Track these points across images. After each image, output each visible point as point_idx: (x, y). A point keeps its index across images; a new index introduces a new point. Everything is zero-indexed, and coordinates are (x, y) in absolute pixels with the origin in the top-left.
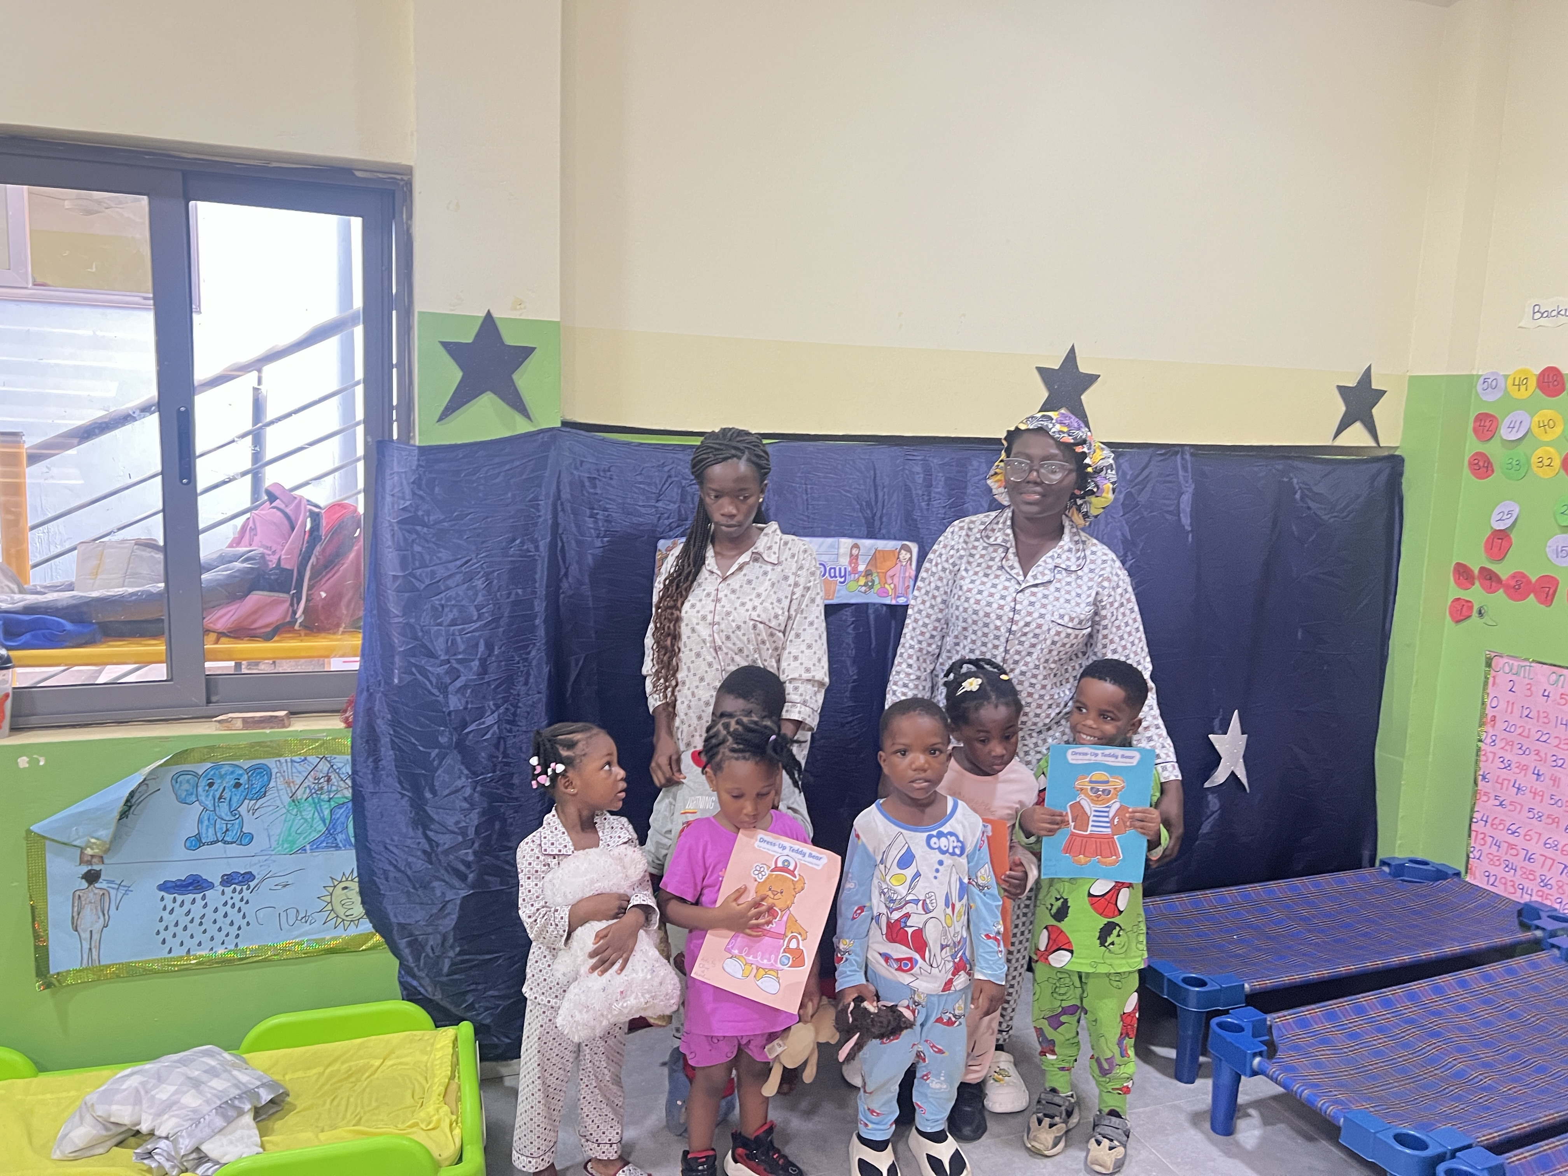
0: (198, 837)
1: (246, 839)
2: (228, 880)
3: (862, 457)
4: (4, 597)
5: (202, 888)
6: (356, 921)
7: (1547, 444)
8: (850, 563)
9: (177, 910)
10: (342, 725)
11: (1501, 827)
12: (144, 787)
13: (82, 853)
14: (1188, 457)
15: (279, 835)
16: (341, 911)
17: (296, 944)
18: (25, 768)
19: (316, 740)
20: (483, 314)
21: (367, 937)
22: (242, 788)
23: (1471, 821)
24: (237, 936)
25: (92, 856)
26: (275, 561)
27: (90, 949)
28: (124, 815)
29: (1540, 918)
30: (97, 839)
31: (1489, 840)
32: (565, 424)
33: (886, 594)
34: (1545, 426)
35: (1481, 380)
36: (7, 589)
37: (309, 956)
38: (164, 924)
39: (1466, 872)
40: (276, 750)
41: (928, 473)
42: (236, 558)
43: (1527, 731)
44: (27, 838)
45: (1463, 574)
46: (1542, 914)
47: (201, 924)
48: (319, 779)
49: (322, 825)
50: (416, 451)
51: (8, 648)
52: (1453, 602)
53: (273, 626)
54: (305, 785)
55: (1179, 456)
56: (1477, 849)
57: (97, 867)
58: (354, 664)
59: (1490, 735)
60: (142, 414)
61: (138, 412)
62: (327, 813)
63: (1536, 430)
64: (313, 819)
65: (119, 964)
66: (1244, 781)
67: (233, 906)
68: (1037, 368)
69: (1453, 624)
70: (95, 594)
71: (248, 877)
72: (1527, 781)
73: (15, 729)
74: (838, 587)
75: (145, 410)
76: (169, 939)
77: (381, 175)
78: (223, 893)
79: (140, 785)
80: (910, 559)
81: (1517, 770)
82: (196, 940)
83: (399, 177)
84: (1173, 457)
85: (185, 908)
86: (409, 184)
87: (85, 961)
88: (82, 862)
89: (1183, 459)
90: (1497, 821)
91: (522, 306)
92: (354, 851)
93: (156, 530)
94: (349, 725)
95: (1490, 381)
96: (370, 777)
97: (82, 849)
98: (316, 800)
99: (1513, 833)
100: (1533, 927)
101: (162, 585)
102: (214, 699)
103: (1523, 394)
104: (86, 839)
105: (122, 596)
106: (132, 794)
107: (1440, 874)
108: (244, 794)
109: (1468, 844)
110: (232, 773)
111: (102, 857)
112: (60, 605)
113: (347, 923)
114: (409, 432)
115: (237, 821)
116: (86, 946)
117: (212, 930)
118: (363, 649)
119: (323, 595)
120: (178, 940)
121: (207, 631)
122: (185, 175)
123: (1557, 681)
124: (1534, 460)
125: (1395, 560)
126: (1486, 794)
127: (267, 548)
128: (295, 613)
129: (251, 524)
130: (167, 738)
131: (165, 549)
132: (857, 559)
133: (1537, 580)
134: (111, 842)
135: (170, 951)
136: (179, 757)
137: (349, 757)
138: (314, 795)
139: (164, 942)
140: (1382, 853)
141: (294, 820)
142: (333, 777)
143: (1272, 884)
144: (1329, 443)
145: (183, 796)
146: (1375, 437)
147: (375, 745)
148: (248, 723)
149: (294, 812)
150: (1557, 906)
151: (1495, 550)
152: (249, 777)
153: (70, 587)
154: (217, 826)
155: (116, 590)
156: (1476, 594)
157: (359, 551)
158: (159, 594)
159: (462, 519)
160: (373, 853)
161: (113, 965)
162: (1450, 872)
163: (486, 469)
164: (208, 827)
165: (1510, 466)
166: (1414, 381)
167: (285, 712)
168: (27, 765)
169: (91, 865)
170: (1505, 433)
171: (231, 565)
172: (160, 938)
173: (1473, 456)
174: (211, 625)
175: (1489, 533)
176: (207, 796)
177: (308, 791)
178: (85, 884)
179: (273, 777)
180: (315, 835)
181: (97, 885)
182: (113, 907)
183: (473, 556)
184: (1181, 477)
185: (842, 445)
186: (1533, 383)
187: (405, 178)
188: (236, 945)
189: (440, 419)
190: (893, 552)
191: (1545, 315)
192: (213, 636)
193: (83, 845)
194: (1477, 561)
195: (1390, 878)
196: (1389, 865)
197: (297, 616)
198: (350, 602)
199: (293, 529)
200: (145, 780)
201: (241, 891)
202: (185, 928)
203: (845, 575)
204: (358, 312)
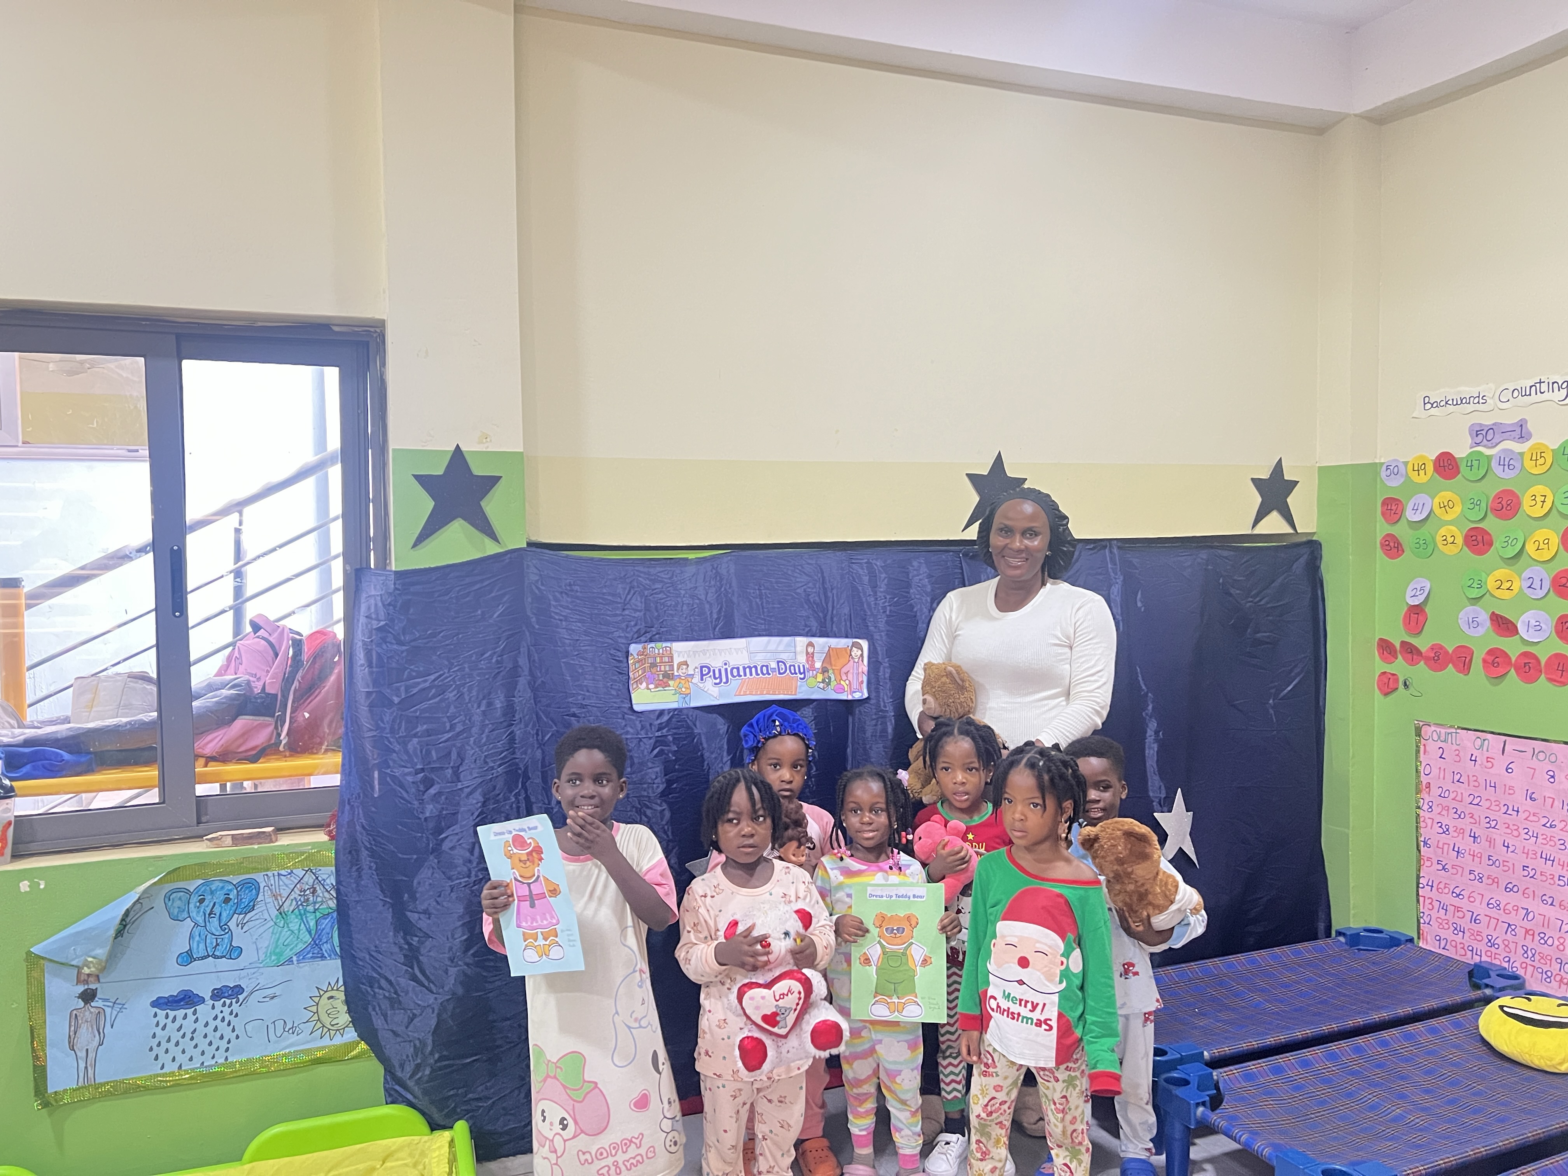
0: (189, 953)
1: (234, 952)
2: (218, 994)
3: (810, 561)
4: (4, 732)
5: (194, 1003)
6: (341, 1031)
7: (1450, 523)
8: (807, 661)
9: (170, 1025)
10: (326, 838)
11: (1446, 891)
12: (138, 906)
13: (79, 973)
14: (1115, 550)
15: (267, 947)
16: (327, 1021)
17: (284, 1055)
18: (26, 892)
19: (302, 853)
20: (453, 448)
21: (352, 1046)
22: (231, 903)
23: (1418, 887)
24: (227, 1050)
25: (89, 975)
26: (260, 687)
27: (86, 1068)
28: (119, 933)
29: (1489, 977)
30: (93, 958)
31: (1436, 904)
32: (530, 544)
33: (842, 690)
34: (1446, 506)
35: (1384, 468)
36: (7, 724)
37: (296, 1068)
38: (156, 1041)
39: (1419, 938)
40: (264, 864)
41: (872, 575)
42: (223, 686)
43: (1459, 795)
44: (26, 960)
45: (1386, 649)
46: (1491, 973)
47: (192, 1039)
48: (305, 891)
49: (308, 936)
50: (393, 576)
51: (11, 779)
52: (1380, 676)
53: (258, 749)
54: (292, 897)
55: (1107, 551)
56: (1426, 914)
57: (93, 986)
58: (335, 780)
59: (1426, 802)
60: (138, 554)
61: (134, 553)
62: (312, 924)
63: (1437, 510)
64: (299, 930)
65: (113, 1082)
66: (1194, 857)
67: (223, 1020)
68: (967, 474)
69: (1382, 697)
70: (91, 725)
71: (237, 990)
72: (1465, 844)
73: (16, 856)
74: (799, 683)
75: (142, 550)
76: (162, 1055)
77: (356, 329)
78: (213, 1007)
79: (134, 904)
80: (862, 655)
81: (1456, 834)
82: (187, 1055)
83: (372, 330)
84: (1102, 551)
85: (177, 1024)
86: (382, 336)
87: (81, 1080)
88: (79, 982)
89: (1111, 552)
90: (1442, 886)
91: (488, 440)
92: (339, 961)
93: (148, 664)
94: (332, 838)
95: (1392, 468)
96: (354, 886)
97: (79, 968)
98: (302, 912)
99: (1458, 896)
100: (1483, 986)
101: (155, 714)
102: (204, 819)
103: (1423, 478)
104: (83, 958)
105: (117, 726)
106: (127, 913)
107: (1394, 941)
108: (234, 908)
109: (1417, 909)
110: (223, 888)
111: (98, 976)
112: (59, 736)
113: (332, 1033)
114: (386, 560)
115: (227, 936)
116: (82, 1065)
117: (203, 1045)
118: (343, 765)
119: (307, 715)
120: (170, 1056)
121: (197, 756)
122: (179, 337)
123: (1482, 745)
124: (1439, 539)
125: (1322, 639)
126: (1429, 859)
127: (252, 675)
128: (279, 735)
129: (236, 654)
130: (160, 857)
131: (159, 682)
132: (813, 657)
133: (1454, 651)
134: (107, 961)
135: (162, 1067)
136: (174, 874)
137: (333, 869)
138: (301, 907)
139: (156, 1058)
140: (1337, 924)
141: (281, 932)
142: (318, 889)
143: (1232, 958)
144: (1249, 532)
145: (176, 913)
146: (1293, 525)
147: (358, 855)
148: (237, 839)
149: (281, 925)
150: (1506, 965)
151: (1413, 624)
152: (238, 892)
153: (67, 720)
154: (208, 941)
155: (111, 720)
156: (1399, 667)
157: (339, 672)
158: (152, 723)
159: (435, 637)
160: (358, 960)
161: (107, 1083)
162: (1403, 939)
163: (457, 589)
164: (198, 943)
165: (1418, 546)
166: (1324, 471)
167: (272, 828)
168: (28, 889)
169: (88, 983)
170: (1410, 515)
171: (218, 692)
172: (154, 1054)
173: (1384, 538)
174: (200, 750)
175: (1406, 609)
176: (198, 912)
177: (294, 903)
178: (81, 1004)
179: (261, 890)
180: (301, 946)
181: (92, 1004)
182: (108, 1025)
183: (446, 671)
184: (1110, 570)
185: (791, 552)
186: (1430, 468)
187: (378, 330)
188: (226, 1059)
189: (415, 545)
190: (845, 649)
191: (1435, 405)
192: (202, 761)
193: (80, 964)
194: (1397, 636)
195: (1347, 947)
196: (1344, 935)
197: (282, 738)
198: (331, 722)
199: (277, 655)
200: (139, 899)
201: (231, 1005)
202: (177, 1044)
203: (804, 672)
204: (336, 451)
